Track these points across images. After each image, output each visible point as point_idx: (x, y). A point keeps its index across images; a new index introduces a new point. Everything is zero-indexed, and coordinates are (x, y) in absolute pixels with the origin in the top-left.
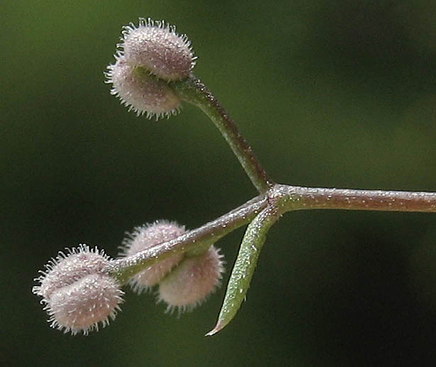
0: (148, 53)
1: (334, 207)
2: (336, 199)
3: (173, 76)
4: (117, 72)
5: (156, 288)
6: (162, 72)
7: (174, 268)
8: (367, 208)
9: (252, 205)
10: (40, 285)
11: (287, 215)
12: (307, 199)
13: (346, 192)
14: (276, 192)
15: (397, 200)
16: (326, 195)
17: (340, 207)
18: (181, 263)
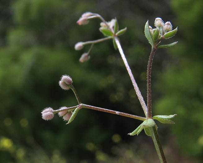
0: (65, 80)
1: (90, 108)
2: (90, 107)
3: (68, 84)
4: (60, 82)
5: (63, 117)
6: (67, 83)
7: (65, 114)
8: (95, 109)
9: (77, 106)
10: (42, 112)
11: (82, 108)
12: (86, 106)
13: (92, 106)
14: (81, 104)
15: (100, 109)
16: (89, 106)
17: (91, 109)
18: (66, 114)
